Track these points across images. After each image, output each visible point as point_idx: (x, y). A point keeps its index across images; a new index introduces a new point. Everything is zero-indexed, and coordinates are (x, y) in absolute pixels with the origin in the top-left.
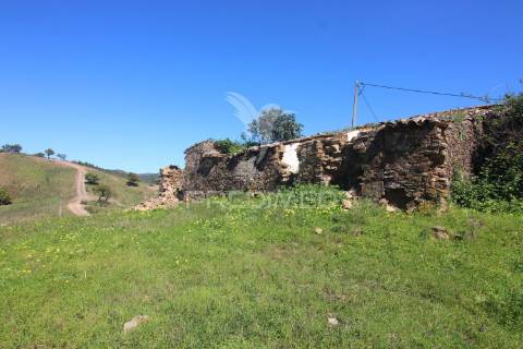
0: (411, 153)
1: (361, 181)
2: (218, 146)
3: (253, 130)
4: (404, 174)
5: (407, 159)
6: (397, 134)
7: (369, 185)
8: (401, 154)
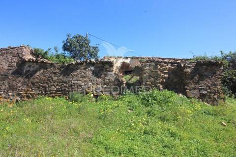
0: (212, 76)
1: (187, 89)
2: (35, 53)
3: (65, 48)
4: (209, 87)
5: (210, 79)
6: (204, 67)
7: (191, 91)
8: (207, 77)
